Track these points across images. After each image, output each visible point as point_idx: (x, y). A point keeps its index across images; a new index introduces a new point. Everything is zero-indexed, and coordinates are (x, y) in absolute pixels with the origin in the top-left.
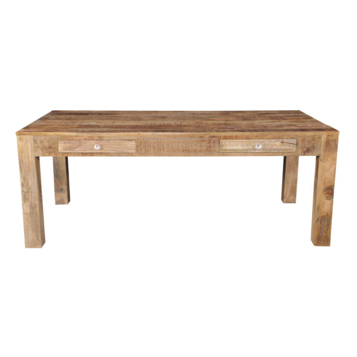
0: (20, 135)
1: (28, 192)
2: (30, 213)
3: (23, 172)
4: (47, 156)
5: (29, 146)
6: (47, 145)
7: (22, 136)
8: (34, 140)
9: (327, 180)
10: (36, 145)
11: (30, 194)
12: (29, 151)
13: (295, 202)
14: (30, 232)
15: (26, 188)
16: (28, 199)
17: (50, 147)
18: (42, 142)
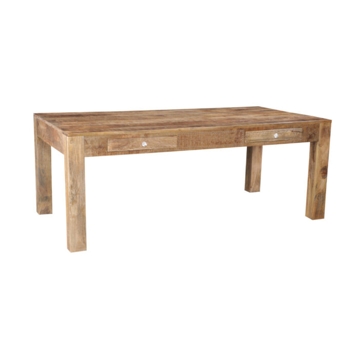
0: (71, 136)
1: (76, 194)
2: (78, 216)
3: (72, 173)
4: (96, 156)
5: (80, 147)
6: (97, 144)
7: (74, 137)
8: (85, 141)
9: (323, 162)
10: (87, 145)
11: (78, 196)
12: (80, 152)
13: (259, 191)
14: (77, 236)
15: (74, 190)
16: (76, 202)
17: (100, 147)
18: (92, 142)
